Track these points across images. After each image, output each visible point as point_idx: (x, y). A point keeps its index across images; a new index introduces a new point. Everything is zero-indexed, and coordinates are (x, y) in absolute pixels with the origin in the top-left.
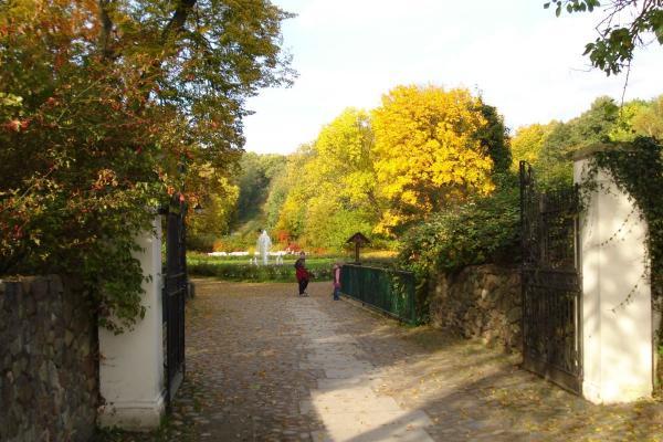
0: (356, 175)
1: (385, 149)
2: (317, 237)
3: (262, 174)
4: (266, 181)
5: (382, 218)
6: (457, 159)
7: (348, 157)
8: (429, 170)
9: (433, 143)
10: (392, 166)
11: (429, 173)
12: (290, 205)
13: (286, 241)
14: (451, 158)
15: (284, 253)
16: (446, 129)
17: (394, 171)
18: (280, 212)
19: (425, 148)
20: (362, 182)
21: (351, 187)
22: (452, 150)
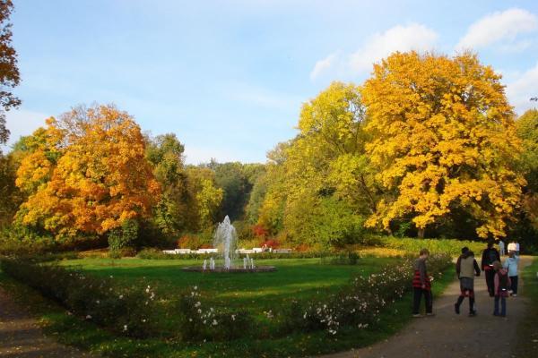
0: (346, 157)
1: (379, 127)
2: (299, 232)
3: (245, 181)
4: (249, 187)
5: (375, 210)
6: (468, 137)
7: (336, 136)
8: (435, 149)
9: (438, 119)
10: (389, 147)
11: (434, 153)
12: (270, 203)
13: (262, 237)
14: (461, 135)
15: (259, 250)
16: (454, 102)
17: (391, 152)
18: (260, 210)
19: (429, 124)
20: (353, 166)
21: (340, 171)
22: (462, 127)
